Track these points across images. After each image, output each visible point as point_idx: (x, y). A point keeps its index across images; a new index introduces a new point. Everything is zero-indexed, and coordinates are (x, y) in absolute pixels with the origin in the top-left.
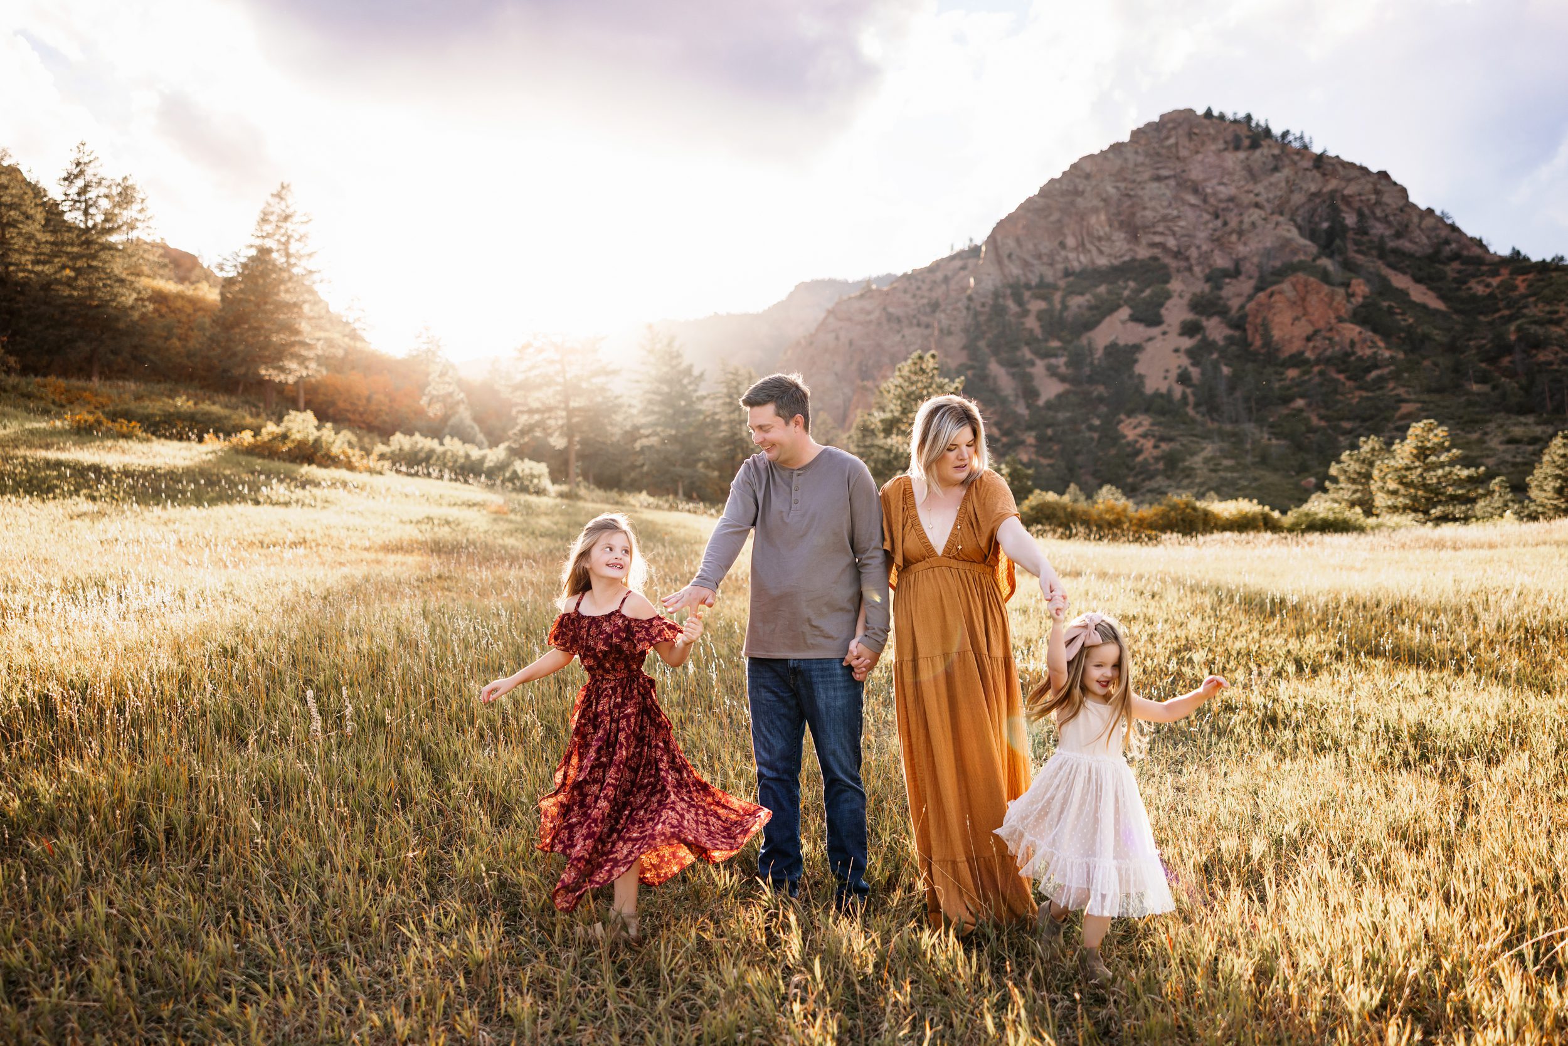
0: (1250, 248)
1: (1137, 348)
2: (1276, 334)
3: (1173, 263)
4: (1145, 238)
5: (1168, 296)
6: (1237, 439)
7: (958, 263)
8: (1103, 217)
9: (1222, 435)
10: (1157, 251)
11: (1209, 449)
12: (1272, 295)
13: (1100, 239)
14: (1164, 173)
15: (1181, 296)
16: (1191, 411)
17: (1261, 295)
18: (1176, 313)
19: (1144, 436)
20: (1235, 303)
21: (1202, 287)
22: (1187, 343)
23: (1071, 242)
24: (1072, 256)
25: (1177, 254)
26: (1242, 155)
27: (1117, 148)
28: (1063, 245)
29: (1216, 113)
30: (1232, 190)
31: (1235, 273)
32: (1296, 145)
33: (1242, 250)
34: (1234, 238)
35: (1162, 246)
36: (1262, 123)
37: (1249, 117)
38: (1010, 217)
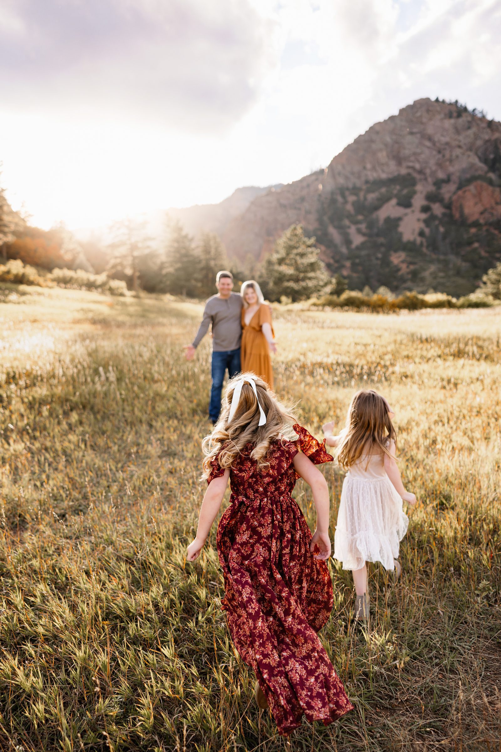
0: (455, 169)
1: (399, 219)
2: (467, 211)
3: (417, 176)
4: (405, 164)
5: (415, 192)
6: (446, 263)
7: (314, 178)
8: (384, 153)
9: (439, 261)
10: (410, 171)
11: (433, 268)
12: (465, 192)
13: (383, 164)
14: (415, 130)
15: (421, 192)
16: (424, 250)
17: (460, 193)
18: (419, 201)
19: (403, 262)
20: (447, 196)
21: (431, 188)
22: (424, 216)
23: (369, 166)
24: (369, 173)
25: (421, 172)
26: (452, 121)
27: (392, 118)
28: (365, 168)
29: (441, 99)
30: (447, 139)
31: (448, 181)
32: (479, 115)
33: (451, 169)
34: (448, 163)
35: (413, 168)
36: (463, 105)
37: (457, 102)
38: (340, 155)
